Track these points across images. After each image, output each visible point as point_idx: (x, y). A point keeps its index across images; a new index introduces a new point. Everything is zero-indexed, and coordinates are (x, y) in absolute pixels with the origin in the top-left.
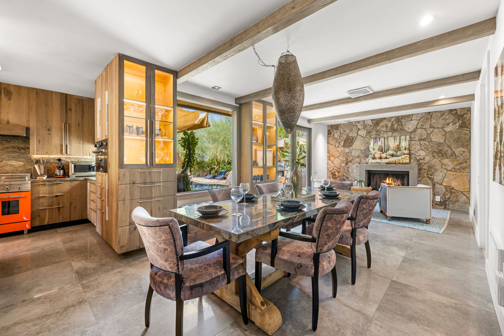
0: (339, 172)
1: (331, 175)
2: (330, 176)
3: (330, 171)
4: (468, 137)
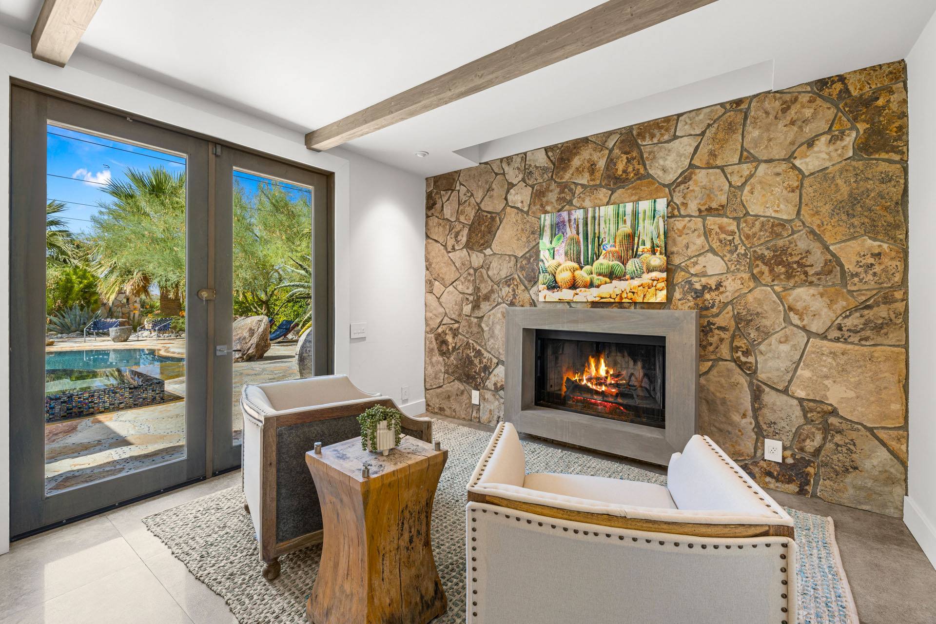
4: (898, 191)
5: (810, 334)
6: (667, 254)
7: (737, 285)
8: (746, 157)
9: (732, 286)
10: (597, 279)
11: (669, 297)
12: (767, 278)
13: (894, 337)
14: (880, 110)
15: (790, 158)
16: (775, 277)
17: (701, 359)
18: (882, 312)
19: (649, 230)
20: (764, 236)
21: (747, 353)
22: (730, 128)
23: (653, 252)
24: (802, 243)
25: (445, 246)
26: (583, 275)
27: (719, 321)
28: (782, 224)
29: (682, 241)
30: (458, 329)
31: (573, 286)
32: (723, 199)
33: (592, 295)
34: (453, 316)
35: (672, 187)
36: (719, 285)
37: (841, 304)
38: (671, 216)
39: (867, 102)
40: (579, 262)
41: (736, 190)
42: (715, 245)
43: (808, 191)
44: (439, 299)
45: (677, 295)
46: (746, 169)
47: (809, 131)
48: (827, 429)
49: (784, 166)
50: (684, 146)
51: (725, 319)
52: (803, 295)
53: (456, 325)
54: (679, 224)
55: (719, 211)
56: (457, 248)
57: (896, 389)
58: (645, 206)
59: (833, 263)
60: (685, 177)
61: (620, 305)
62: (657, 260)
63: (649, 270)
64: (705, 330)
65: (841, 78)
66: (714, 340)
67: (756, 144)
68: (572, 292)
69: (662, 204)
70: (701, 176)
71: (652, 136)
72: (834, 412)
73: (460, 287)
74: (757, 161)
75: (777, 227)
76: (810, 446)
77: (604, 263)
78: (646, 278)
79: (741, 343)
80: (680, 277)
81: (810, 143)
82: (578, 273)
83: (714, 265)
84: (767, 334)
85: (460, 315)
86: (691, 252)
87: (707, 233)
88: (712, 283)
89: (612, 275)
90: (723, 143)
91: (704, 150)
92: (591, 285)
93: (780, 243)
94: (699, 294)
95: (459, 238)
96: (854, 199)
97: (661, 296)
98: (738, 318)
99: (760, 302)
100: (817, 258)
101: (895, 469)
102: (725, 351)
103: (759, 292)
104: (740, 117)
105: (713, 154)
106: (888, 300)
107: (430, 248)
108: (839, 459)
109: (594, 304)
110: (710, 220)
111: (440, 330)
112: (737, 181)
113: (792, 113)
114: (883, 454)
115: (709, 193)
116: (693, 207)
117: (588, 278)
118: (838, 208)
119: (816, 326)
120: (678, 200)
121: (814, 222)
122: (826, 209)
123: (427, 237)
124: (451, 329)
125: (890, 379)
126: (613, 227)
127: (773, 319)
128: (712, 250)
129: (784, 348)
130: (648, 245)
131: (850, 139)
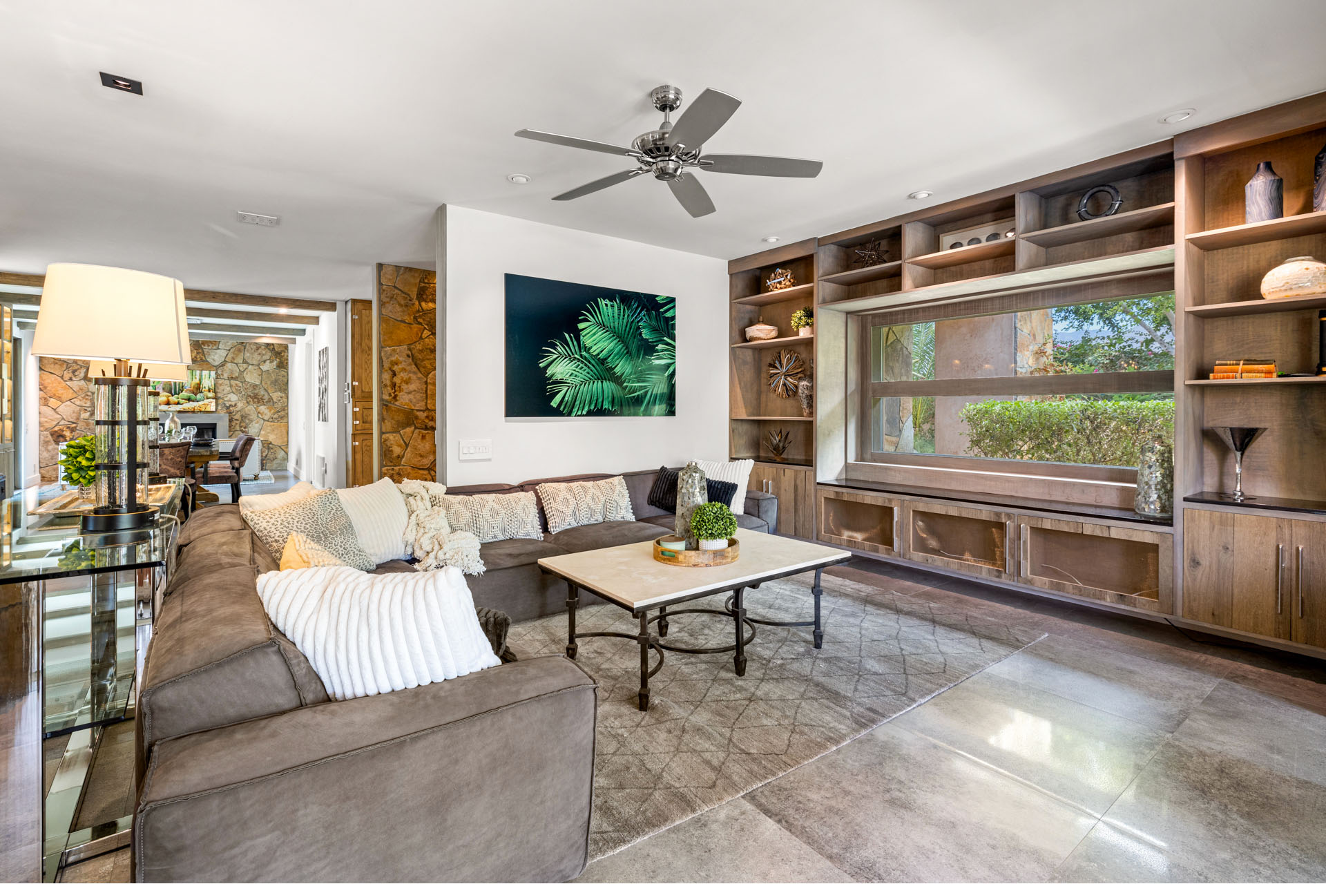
0: (72, 430)
1: (50, 437)
2: (47, 439)
3: (46, 430)
4: (286, 380)
5: (264, 420)
6: (215, 392)
7: (242, 405)
8: (245, 362)
9: (240, 405)
10: (181, 401)
11: (216, 409)
12: (252, 403)
13: (285, 420)
14: (283, 356)
15: (259, 365)
16: (254, 402)
17: (230, 431)
18: (283, 413)
19: (208, 382)
20: (251, 389)
21: (245, 428)
22: (239, 351)
23: (209, 391)
24: (262, 392)
25: (62, 377)
26: (173, 399)
27: (236, 417)
28: (256, 386)
29: (221, 388)
30: (75, 427)
31: (168, 403)
32: (237, 375)
33: (179, 408)
34: (71, 420)
35: (217, 367)
36: (236, 405)
37: (272, 411)
38: (217, 378)
39: (280, 353)
40: (171, 393)
41: (241, 372)
42: (234, 390)
43: (264, 376)
44: (55, 410)
45: (219, 408)
46: (245, 366)
47: (264, 358)
48: (269, 449)
49: (257, 367)
50: (223, 353)
51: (237, 417)
52: (262, 408)
53: (74, 425)
54: (220, 381)
55: (236, 379)
56: (74, 379)
57: (285, 433)
58: (205, 373)
59: (271, 399)
60: (223, 364)
61: (193, 412)
62: (211, 395)
63: (207, 398)
64: (231, 421)
65: (273, 344)
66: (233, 424)
67: (249, 357)
68: (167, 406)
69: (213, 373)
70: (229, 365)
71: (208, 346)
72: (271, 443)
73: (78, 403)
74: (249, 364)
75: (255, 386)
76: (264, 455)
77: (184, 394)
78: (206, 401)
79: (243, 424)
80: (220, 401)
81: (265, 362)
82: (171, 398)
83: (233, 398)
84: (251, 421)
85: (78, 419)
86: (225, 392)
87: (231, 386)
88: (233, 404)
89: (189, 400)
90: (237, 355)
91: (230, 356)
92: (178, 403)
93: (256, 392)
94: (228, 408)
95: (76, 373)
96: (276, 381)
97: (213, 408)
98: (242, 416)
99: (249, 410)
100: (266, 397)
101: (285, 456)
102: (238, 428)
103: (249, 407)
104: (243, 348)
105: (233, 358)
106: (284, 410)
107: (44, 377)
108: (271, 457)
109: (180, 412)
110: (232, 381)
111: (56, 429)
112: (242, 369)
113: (259, 351)
114: (283, 453)
115: (232, 371)
116: (226, 376)
117: (176, 401)
118: (272, 383)
119: (266, 418)
120: (219, 372)
121: (266, 386)
122: (269, 383)
123: (41, 369)
124: (68, 428)
125: (285, 431)
126: (190, 380)
127: (253, 416)
128: (233, 392)
129: (257, 425)
130: (207, 389)
131: (275, 363)
